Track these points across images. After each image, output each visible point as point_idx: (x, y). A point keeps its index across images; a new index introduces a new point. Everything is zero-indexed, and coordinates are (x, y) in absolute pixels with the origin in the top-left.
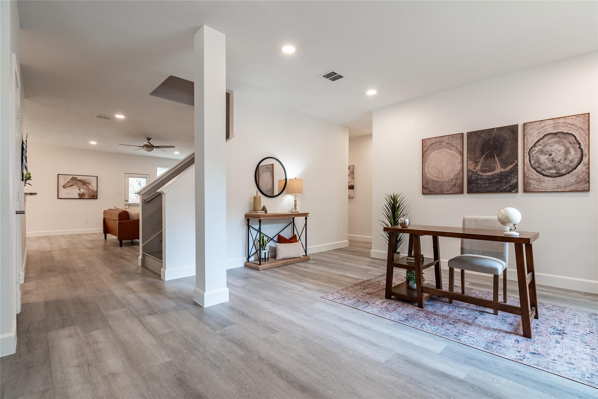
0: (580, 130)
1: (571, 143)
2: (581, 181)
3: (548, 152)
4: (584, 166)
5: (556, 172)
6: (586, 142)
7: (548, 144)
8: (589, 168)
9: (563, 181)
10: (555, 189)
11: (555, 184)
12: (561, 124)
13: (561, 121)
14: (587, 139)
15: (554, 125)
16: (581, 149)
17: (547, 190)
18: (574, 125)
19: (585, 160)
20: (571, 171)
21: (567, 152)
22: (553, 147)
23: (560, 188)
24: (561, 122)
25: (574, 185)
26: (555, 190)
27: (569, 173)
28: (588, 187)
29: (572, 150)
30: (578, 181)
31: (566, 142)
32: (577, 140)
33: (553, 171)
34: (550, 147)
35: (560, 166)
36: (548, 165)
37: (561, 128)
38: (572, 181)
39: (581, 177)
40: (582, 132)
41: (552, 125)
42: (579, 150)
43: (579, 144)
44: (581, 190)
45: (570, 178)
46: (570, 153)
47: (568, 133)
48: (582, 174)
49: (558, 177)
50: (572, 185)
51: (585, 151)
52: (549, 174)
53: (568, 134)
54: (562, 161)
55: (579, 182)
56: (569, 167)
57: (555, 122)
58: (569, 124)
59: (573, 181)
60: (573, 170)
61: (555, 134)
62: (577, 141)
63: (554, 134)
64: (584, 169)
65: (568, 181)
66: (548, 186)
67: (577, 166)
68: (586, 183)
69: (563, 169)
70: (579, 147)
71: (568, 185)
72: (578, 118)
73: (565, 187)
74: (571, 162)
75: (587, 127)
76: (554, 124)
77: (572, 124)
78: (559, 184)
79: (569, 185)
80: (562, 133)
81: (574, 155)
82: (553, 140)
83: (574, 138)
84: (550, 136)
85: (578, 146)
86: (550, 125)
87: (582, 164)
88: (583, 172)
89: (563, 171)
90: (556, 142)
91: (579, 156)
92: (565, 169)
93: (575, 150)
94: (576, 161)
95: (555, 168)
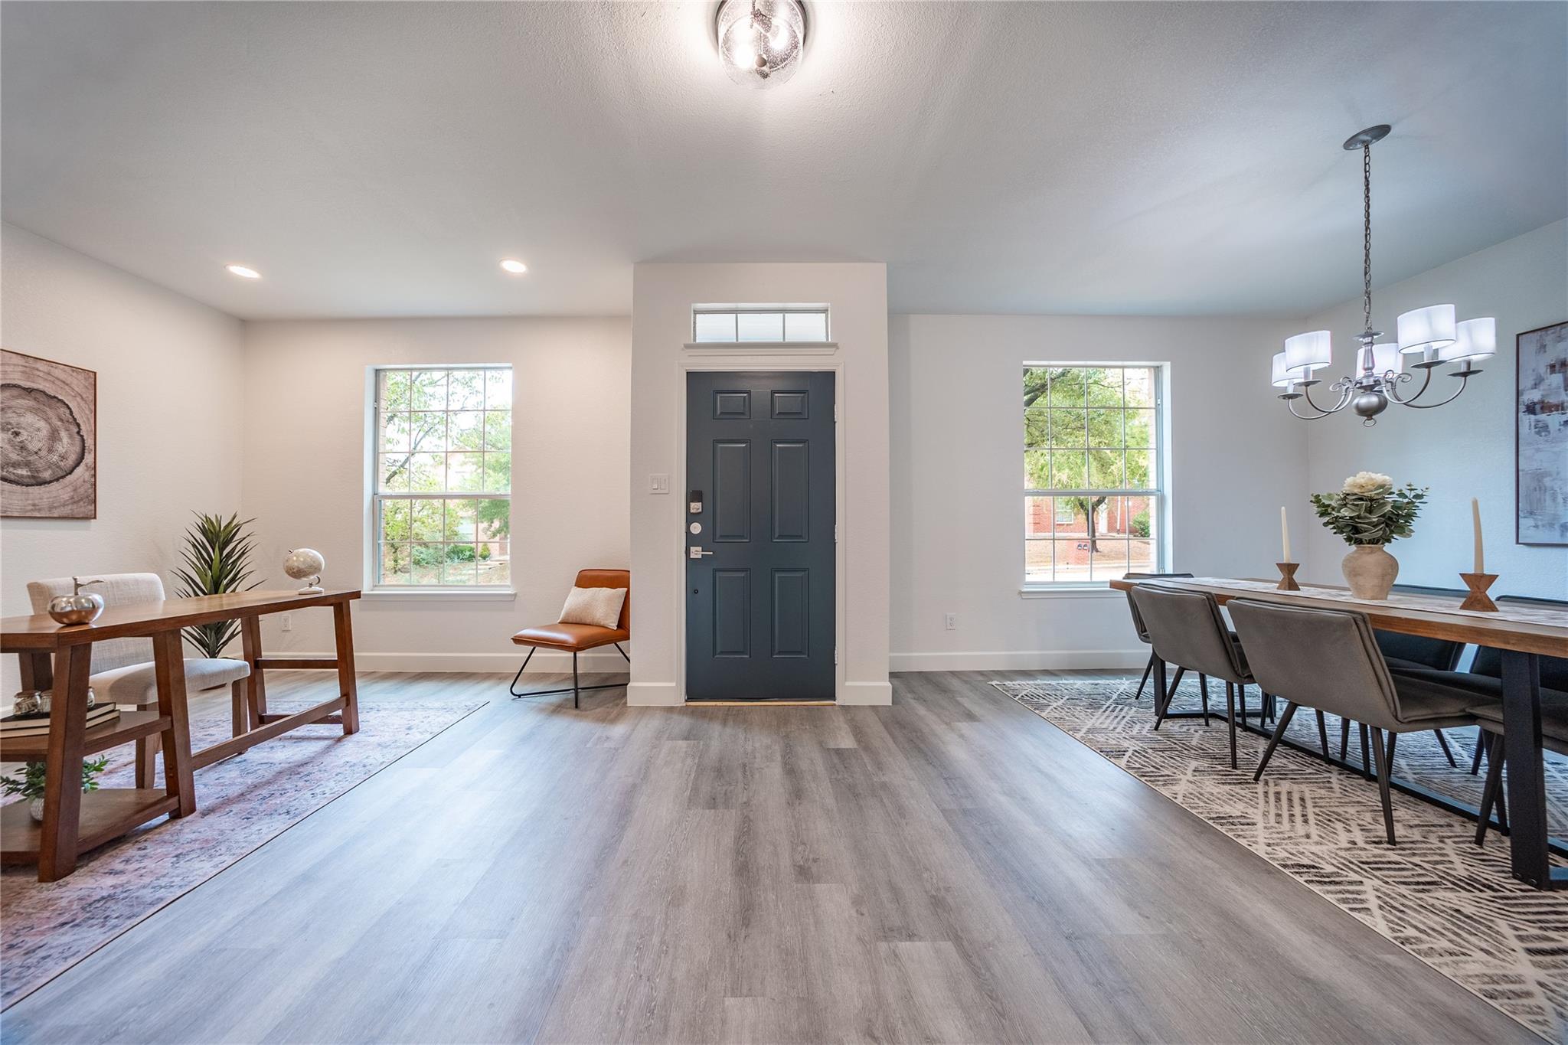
0: (79, 399)
1: (61, 420)
2: (82, 500)
3: (10, 427)
4: (87, 470)
5: (29, 473)
6: (90, 426)
7: (10, 408)
8: (95, 476)
9: (45, 497)
10: (27, 511)
11: (27, 500)
12: (41, 374)
13: (40, 366)
14: (93, 421)
15: (25, 369)
16: (82, 436)
17: (10, 514)
18: (67, 384)
19: (88, 458)
20: (63, 477)
21: (54, 436)
22: (22, 419)
23: (39, 510)
24: (41, 369)
25: (68, 505)
26: (28, 514)
27: (57, 480)
28: (93, 512)
29: (63, 434)
30: (76, 499)
31: (51, 413)
32: (73, 417)
33: (24, 472)
34: (14, 415)
35: (40, 464)
36: (10, 455)
37: (40, 381)
38: (64, 497)
39: (82, 490)
40: (82, 404)
41: (21, 369)
42: (77, 438)
43: (78, 425)
44: (81, 516)
45: (59, 491)
46: (60, 440)
47: (55, 397)
48: (83, 485)
49: (33, 485)
50: (64, 505)
51: (89, 442)
52: (12, 477)
53: (56, 400)
54: (43, 453)
55: (79, 501)
56: (59, 467)
57: (27, 365)
58: (58, 379)
59: (66, 497)
60: (67, 475)
61: (29, 391)
62: (75, 420)
63: (24, 389)
64: (87, 476)
65: (55, 497)
66: (10, 504)
67: (74, 468)
68: (89, 504)
69: (45, 470)
70: (78, 433)
71: (55, 505)
72: (75, 374)
73: (51, 508)
74: (63, 458)
75: (92, 398)
76: (26, 367)
77: (64, 382)
78: (36, 502)
79: (59, 504)
80: (44, 392)
81: (66, 445)
82: (21, 402)
83: (68, 411)
84: (15, 392)
85: (76, 430)
86: (14, 365)
87: (82, 465)
88: (84, 481)
89: (47, 475)
90: (30, 409)
91: (78, 449)
92: (50, 472)
93: (71, 437)
94: (72, 458)
95: (28, 464)
